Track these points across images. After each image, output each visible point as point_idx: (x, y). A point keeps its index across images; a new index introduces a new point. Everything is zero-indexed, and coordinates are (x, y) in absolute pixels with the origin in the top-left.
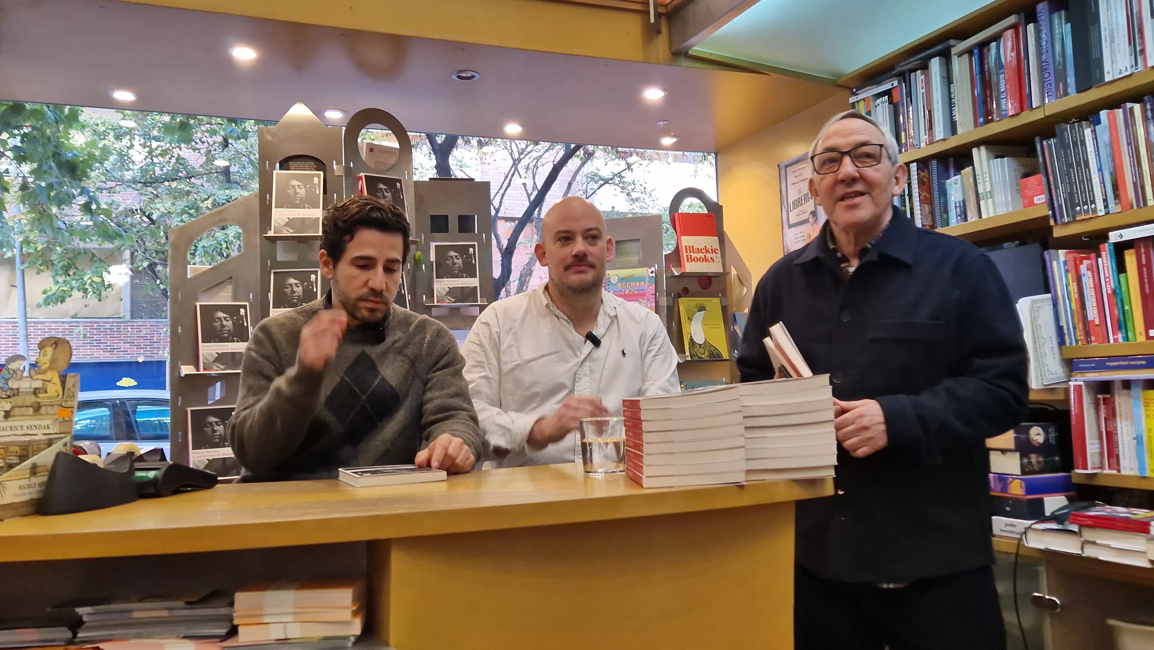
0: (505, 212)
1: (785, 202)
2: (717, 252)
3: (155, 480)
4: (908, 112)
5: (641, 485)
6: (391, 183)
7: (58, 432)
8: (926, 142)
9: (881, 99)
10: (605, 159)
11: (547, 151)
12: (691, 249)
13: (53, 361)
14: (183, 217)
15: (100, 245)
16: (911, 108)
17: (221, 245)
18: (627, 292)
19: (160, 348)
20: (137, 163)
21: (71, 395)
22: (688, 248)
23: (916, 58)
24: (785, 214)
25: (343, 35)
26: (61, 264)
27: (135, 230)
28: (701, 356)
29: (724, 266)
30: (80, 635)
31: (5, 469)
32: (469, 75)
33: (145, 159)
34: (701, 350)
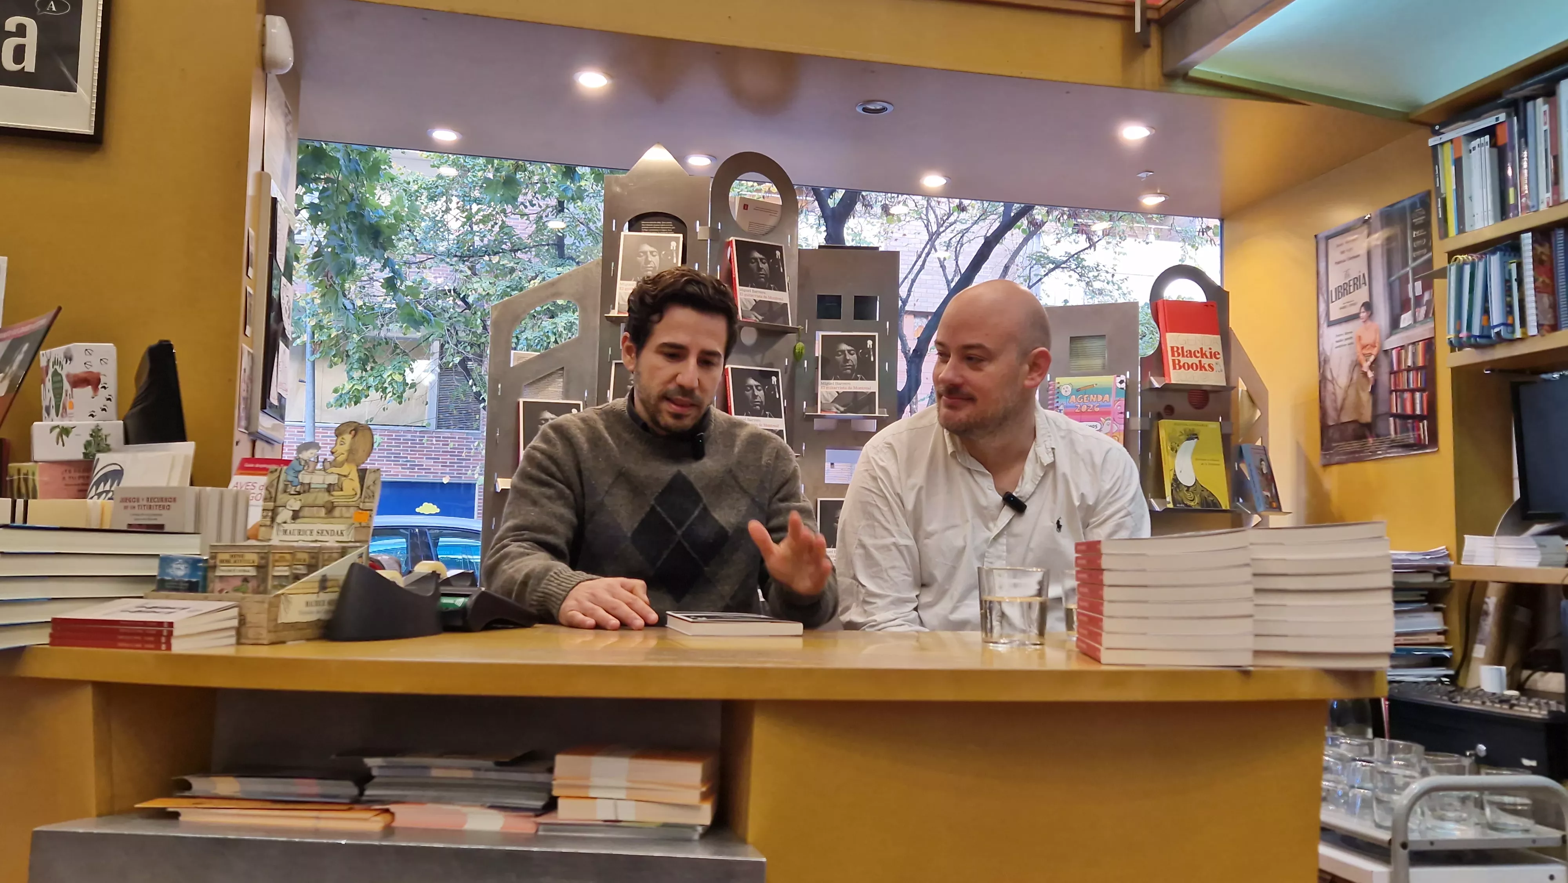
0: (915, 305)
1: (1324, 289)
2: (1218, 356)
3: (464, 609)
4: (1521, 159)
5: (1098, 660)
6: (769, 251)
7: (353, 540)
8: (1548, 203)
9: (1478, 140)
10: (1057, 234)
11: (976, 222)
12: (1179, 351)
13: (351, 451)
15: (405, 334)
16: (1525, 153)
17: (548, 337)
18: (1084, 409)
19: (469, 467)
20: (452, 232)
21: (371, 494)
22: (1175, 349)
23: (1536, 79)
24: (1322, 306)
25: (718, 53)
26: (357, 356)
27: (447, 316)
28: (1189, 503)
29: (1228, 379)
30: (367, 793)
31: (291, 579)
32: (878, 108)
33: (463, 226)
34: (1190, 495)
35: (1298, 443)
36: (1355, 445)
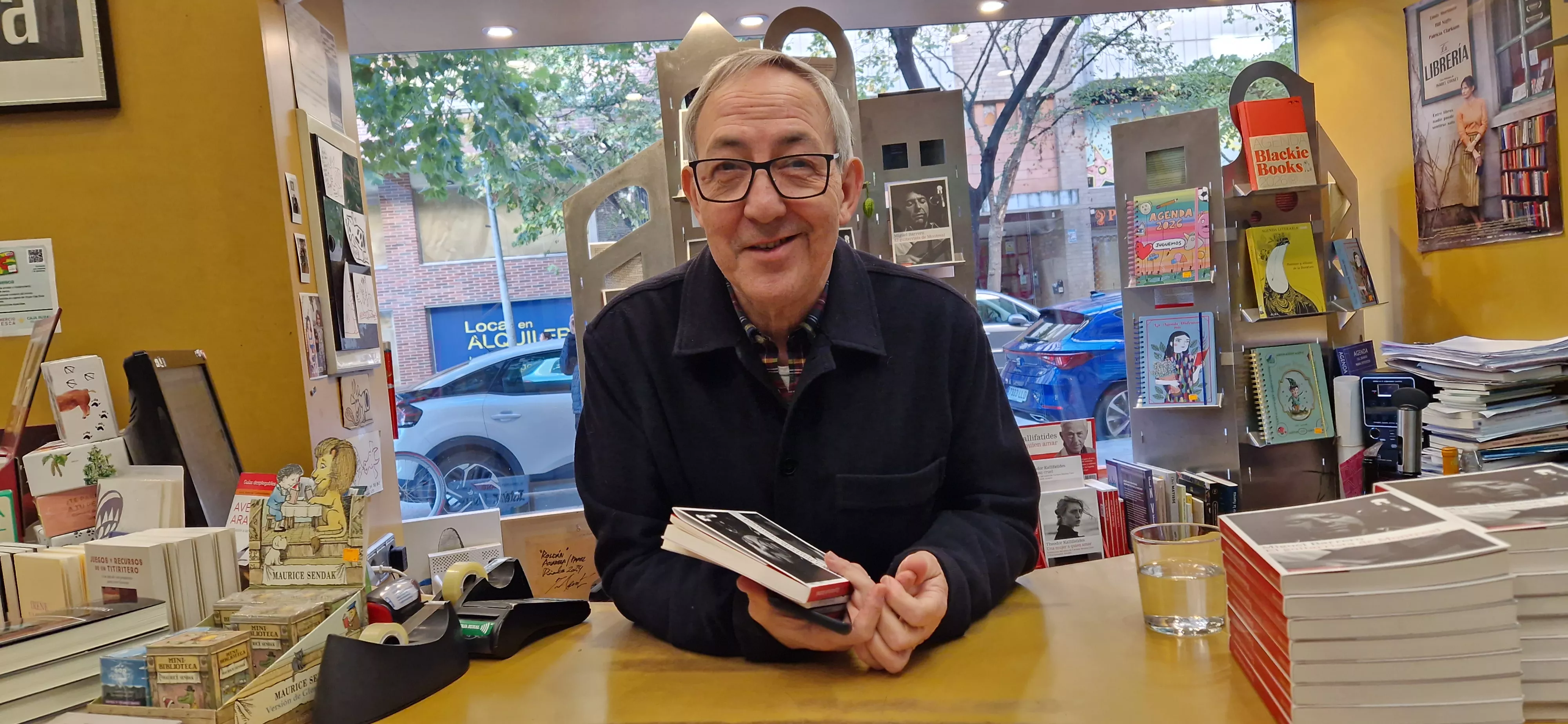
0: (985, 94)
1: (1417, 65)
2: (1306, 155)
3: (491, 634)
7: (346, 583)
12: (1264, 155)
13: (333, 475)
14: (637, 140)
18: (1166, 225)
20: (587, 86)
21: (358, 528)
22: (1260, 153)
24: (1415, 85)
26: (528, 200)
28: (1283, 311)
29: (1317, 176)
33: (595, 81)
34: (1283, 303)
35: (1391, 232)
36: (1461, 230)
